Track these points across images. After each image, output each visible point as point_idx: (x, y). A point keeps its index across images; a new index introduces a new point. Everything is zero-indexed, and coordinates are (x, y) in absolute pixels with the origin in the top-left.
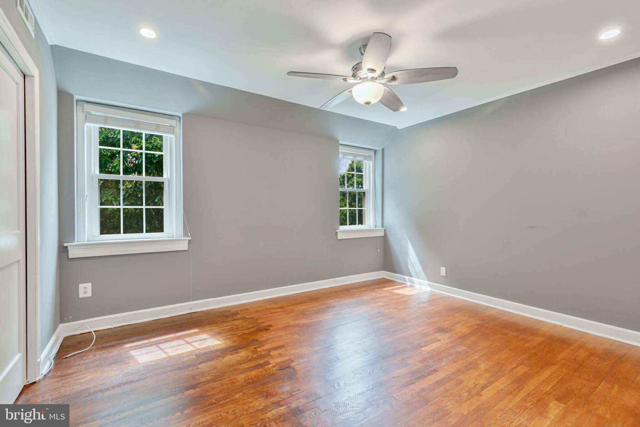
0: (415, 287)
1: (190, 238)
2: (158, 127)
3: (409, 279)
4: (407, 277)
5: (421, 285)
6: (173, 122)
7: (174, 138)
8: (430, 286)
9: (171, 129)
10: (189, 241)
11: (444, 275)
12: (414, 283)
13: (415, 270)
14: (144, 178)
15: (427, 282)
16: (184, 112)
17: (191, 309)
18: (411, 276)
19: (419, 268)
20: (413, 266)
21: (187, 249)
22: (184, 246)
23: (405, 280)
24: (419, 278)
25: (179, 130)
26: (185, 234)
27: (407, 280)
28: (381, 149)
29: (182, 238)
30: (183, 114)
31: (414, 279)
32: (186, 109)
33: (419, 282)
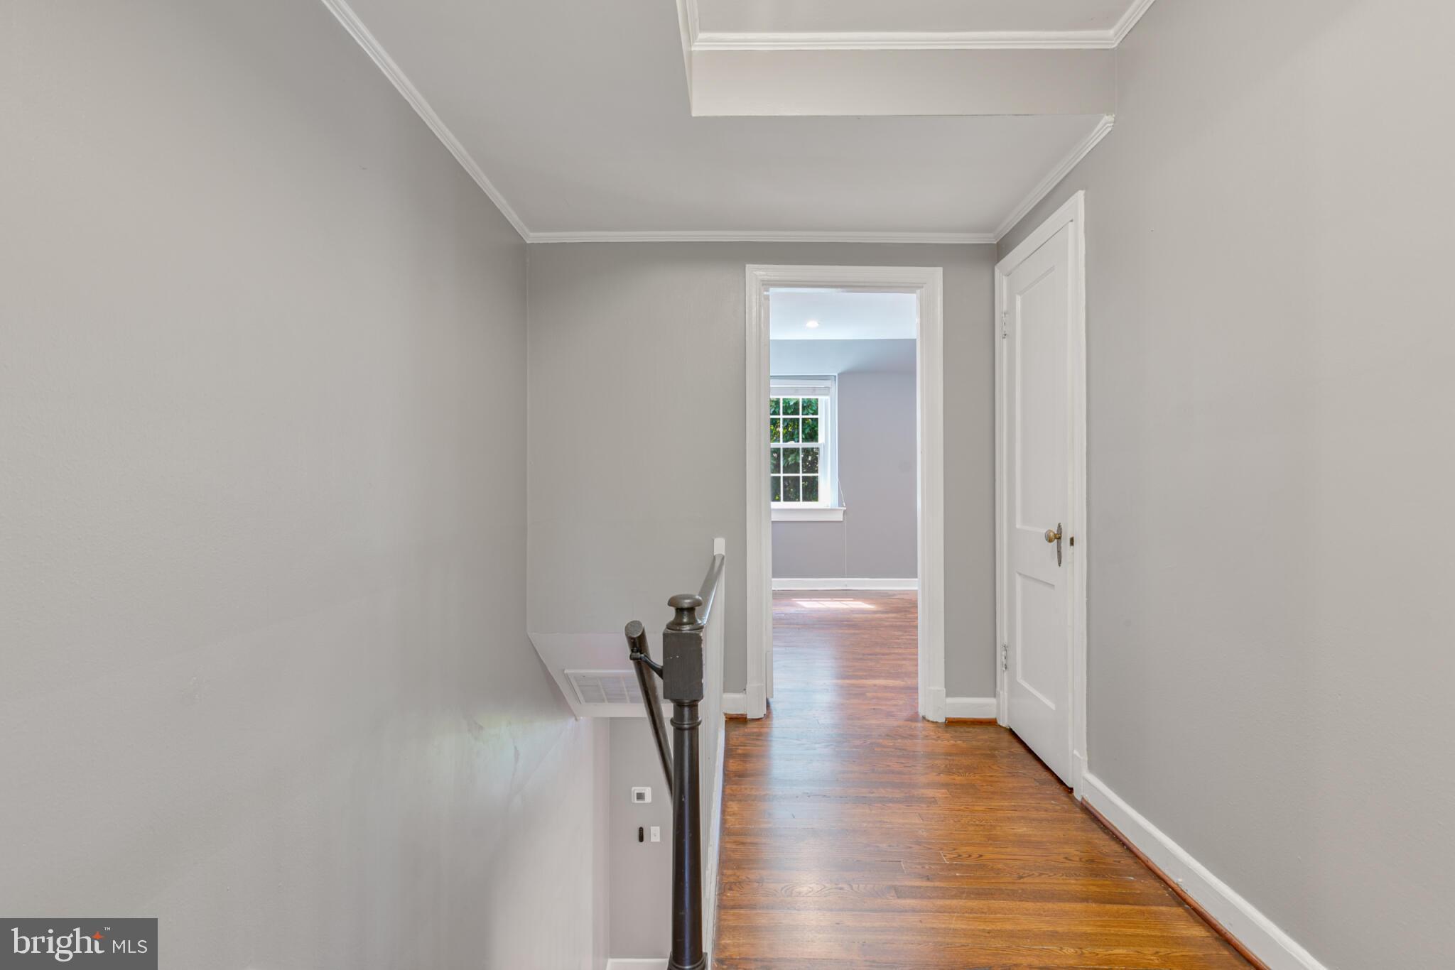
1: (845, 508)
2: (814, 390)
6: (828, 383)
7: (829, 401)
9: (826, 391)
10: (844, 511)
14: (801, 445)
16: (839, 372)
17: (846, 586)
21: (842, 520)
22: (839, 517)
25: (834, 389)
26: (840, 504)
29: (837, 508)
30: (839, 375)
32: (841, 369)
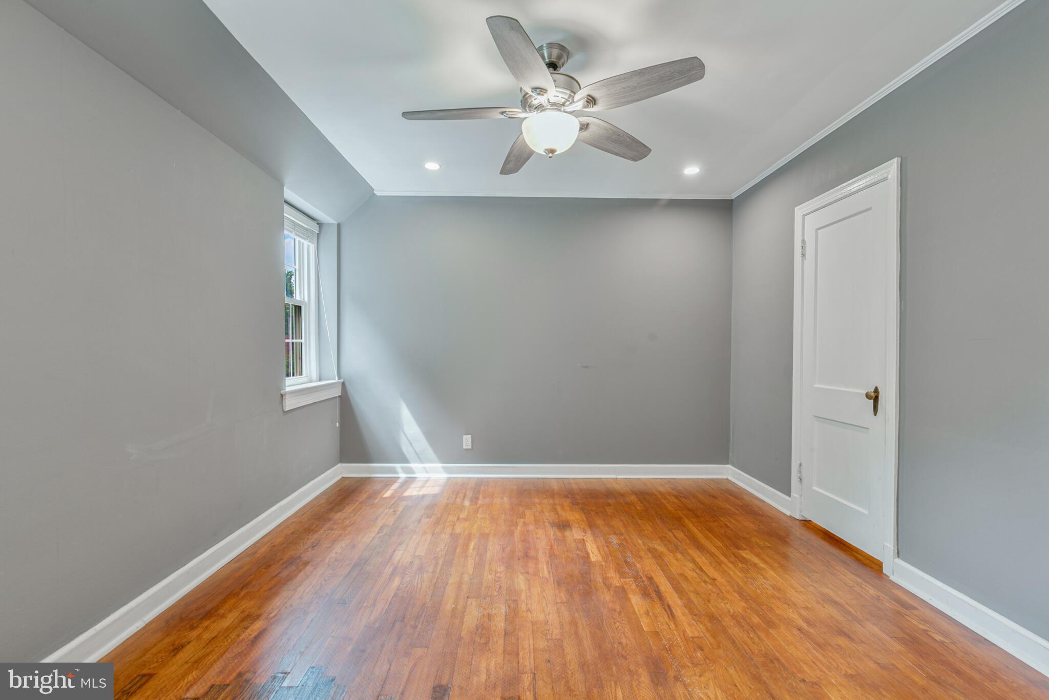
0: (418, 479)
3: (402, 468)
4: (398, 466)
5: (427, 472)
8: (447, 470)
11: (470, 447)
12: (413, 472)
13: (414, 449)
15: (440, 465)
18: (407, 461)
19: (422, 443)
20: (410, 443)
23: (394, 471)
24: (422, 462)
27: (399, 470)
28: (336, 223)
31: (411, 465)
33: (424, 468)
